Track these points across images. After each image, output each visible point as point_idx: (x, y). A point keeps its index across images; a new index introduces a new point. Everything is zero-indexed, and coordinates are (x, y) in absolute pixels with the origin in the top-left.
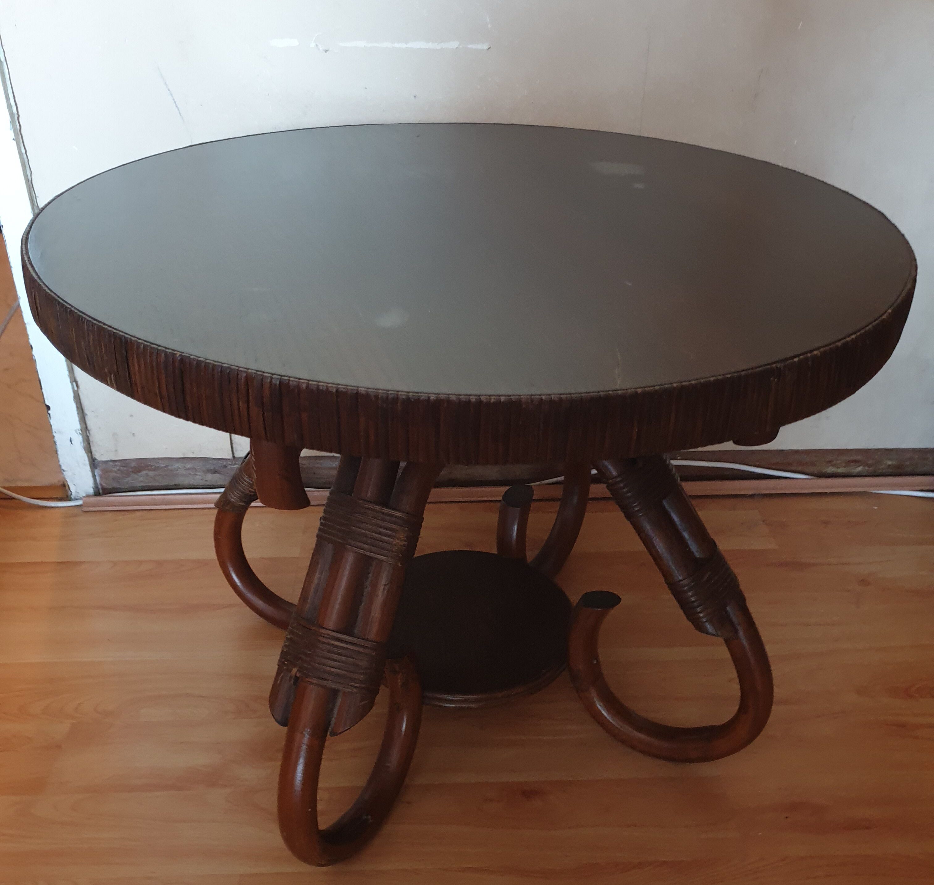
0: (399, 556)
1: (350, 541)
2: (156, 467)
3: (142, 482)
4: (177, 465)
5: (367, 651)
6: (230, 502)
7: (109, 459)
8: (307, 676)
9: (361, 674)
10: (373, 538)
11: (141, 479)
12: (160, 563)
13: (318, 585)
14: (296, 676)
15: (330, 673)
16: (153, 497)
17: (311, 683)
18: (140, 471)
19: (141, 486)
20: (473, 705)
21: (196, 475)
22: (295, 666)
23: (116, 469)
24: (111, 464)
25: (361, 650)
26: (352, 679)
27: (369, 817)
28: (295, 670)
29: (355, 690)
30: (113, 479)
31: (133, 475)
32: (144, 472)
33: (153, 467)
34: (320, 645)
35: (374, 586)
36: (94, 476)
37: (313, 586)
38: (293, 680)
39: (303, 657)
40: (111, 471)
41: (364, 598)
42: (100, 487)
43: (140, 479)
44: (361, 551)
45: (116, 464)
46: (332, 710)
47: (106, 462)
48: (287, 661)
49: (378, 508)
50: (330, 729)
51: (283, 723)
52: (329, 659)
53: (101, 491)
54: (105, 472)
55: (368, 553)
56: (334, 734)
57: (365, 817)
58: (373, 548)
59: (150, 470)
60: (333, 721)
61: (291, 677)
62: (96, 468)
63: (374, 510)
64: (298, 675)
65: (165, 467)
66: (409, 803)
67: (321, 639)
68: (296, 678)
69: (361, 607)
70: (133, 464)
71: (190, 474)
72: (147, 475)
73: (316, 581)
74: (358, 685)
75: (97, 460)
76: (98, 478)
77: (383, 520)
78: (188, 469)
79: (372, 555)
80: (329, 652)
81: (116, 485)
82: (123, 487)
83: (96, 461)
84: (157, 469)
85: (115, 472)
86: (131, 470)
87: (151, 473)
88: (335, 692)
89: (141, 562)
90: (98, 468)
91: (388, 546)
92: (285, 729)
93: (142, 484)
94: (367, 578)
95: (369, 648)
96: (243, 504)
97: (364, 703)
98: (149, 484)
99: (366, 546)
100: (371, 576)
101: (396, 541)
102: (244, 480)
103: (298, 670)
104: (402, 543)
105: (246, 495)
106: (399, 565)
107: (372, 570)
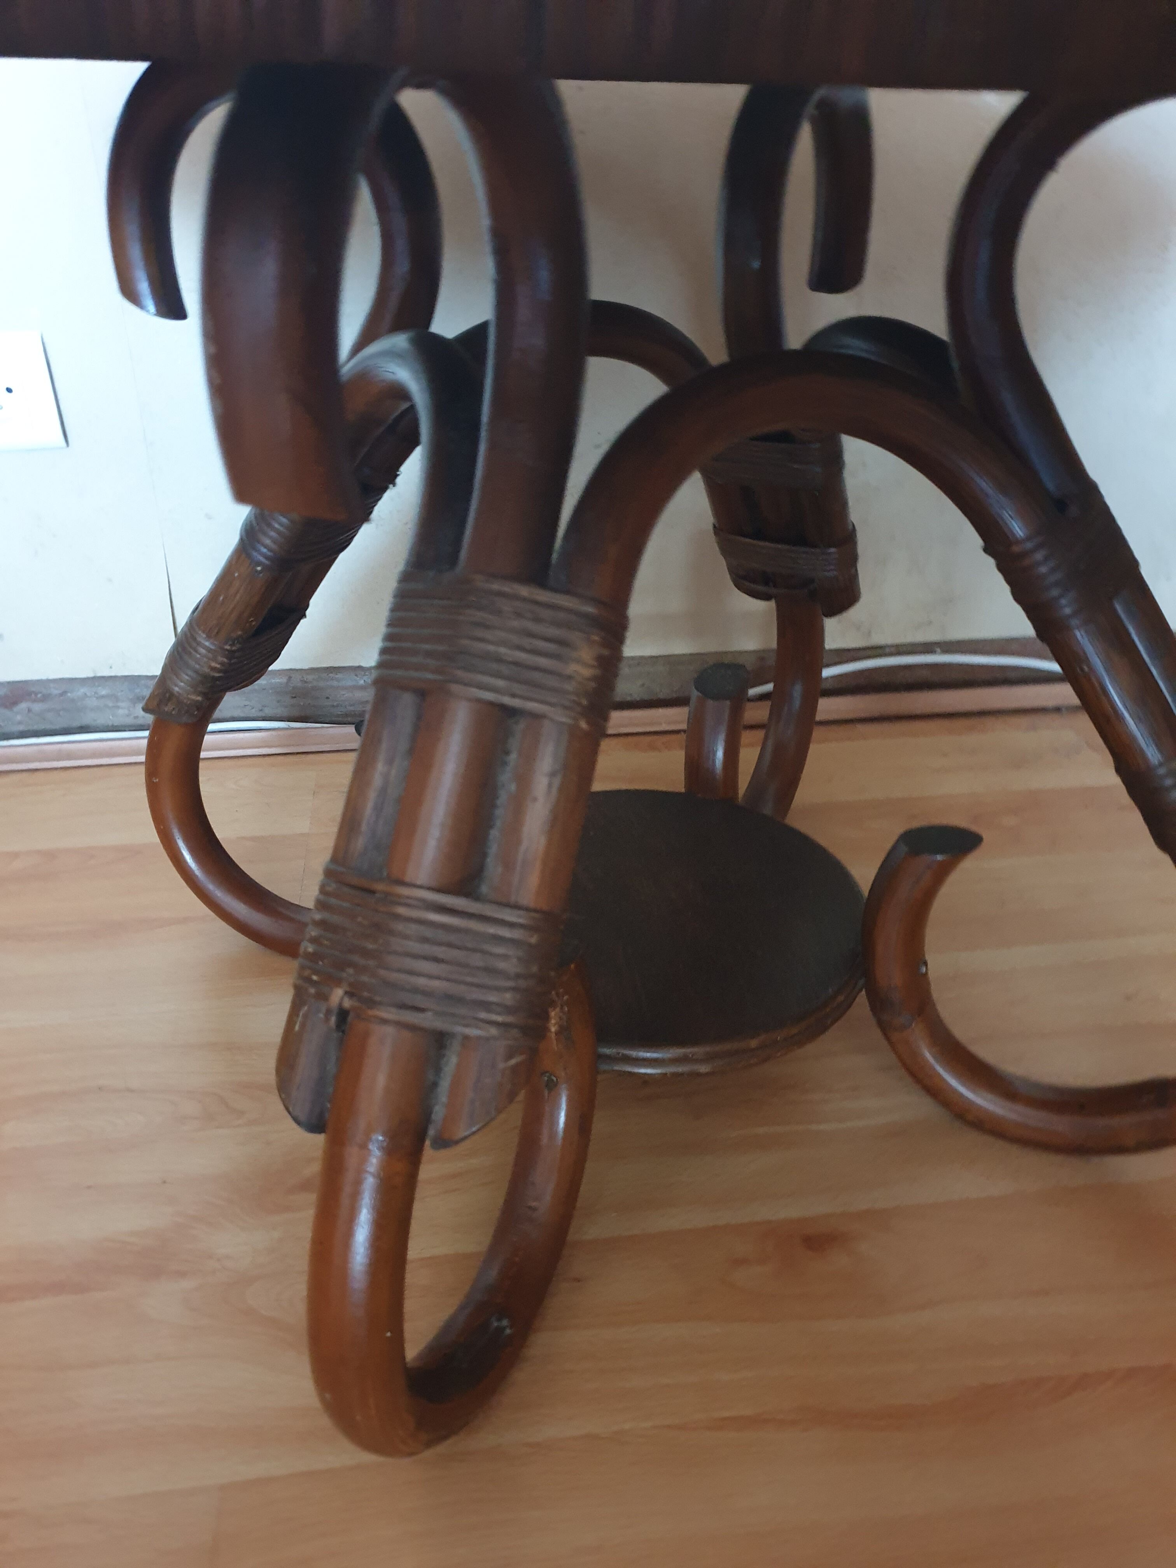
0: (579, 704)
1: (460, 673)
2: (43, 695)
3: (20, 723)
4: (83, 690)
5: (516, 934)
6: (172, 695)
8: (371, 1003)
9: (507, 989)
10: (516, 664)
11: (19, 718)
12: (50, 855)
13: (383, 791)
14: (341, 1007)
15: (427, 993)
16: (40, 747)
17: (385, 1021)
18: (15, 703)
21: (118, 707)
22: (338, 982)
25: (506, 933)
26: (486, 1006)
27: (505, 1322)
28: (337, 995)
29: (494, 1031)
32: (23, 706)
33: (39, 696)
34: (400, 927)
35: (524, 780)
37: (372, 796)
38: (333, 1019)
39: (356, 958)
41: (499, 812)
43: (18, 717)
44: (488, 697)
46: (436, 1084)
48: (316, 972)
49: (524, 591)
50: (431, 1132)
51: (316, 1126)
52: (426, 958)
55: (507, 700)
56: (443, 1143)
57: (496, 1324)
58: (517, 688)
59: (34, 701)
60: (439, 1112)
61: (328, 1012)
63: (516, 597)
64: (347, 1003)
65: (61, 695)
66: (578, 1280)
67: (401, 910)
68: (343, 1015)
69: (494, 833)
70: (3, 692)
71: (106, 706)
72: (29, 710)
73: (377, 780)
74: (500, 1019)
77: (537, 620)
78: (103, 697)
79: (516, 703)
80: (425, 940)
84: (45, 698)
87: (37, 707)
88: (441, 1040)
89: (16, 855)
91: (551, 681)
92: (319, 1139)
93: (21, 728)
94: (505, 763)
95: (521, 926)
96: (199, 698)
97: (513, 1062)
98: (35, 727)
99: (500, 683)
100: (513, 757)
101: (573, 668)
102: (199, 644)
103: (346, 993)
104: (587, 672)
105: (205, 678)
106: (583, 725)
107: (514, 744)
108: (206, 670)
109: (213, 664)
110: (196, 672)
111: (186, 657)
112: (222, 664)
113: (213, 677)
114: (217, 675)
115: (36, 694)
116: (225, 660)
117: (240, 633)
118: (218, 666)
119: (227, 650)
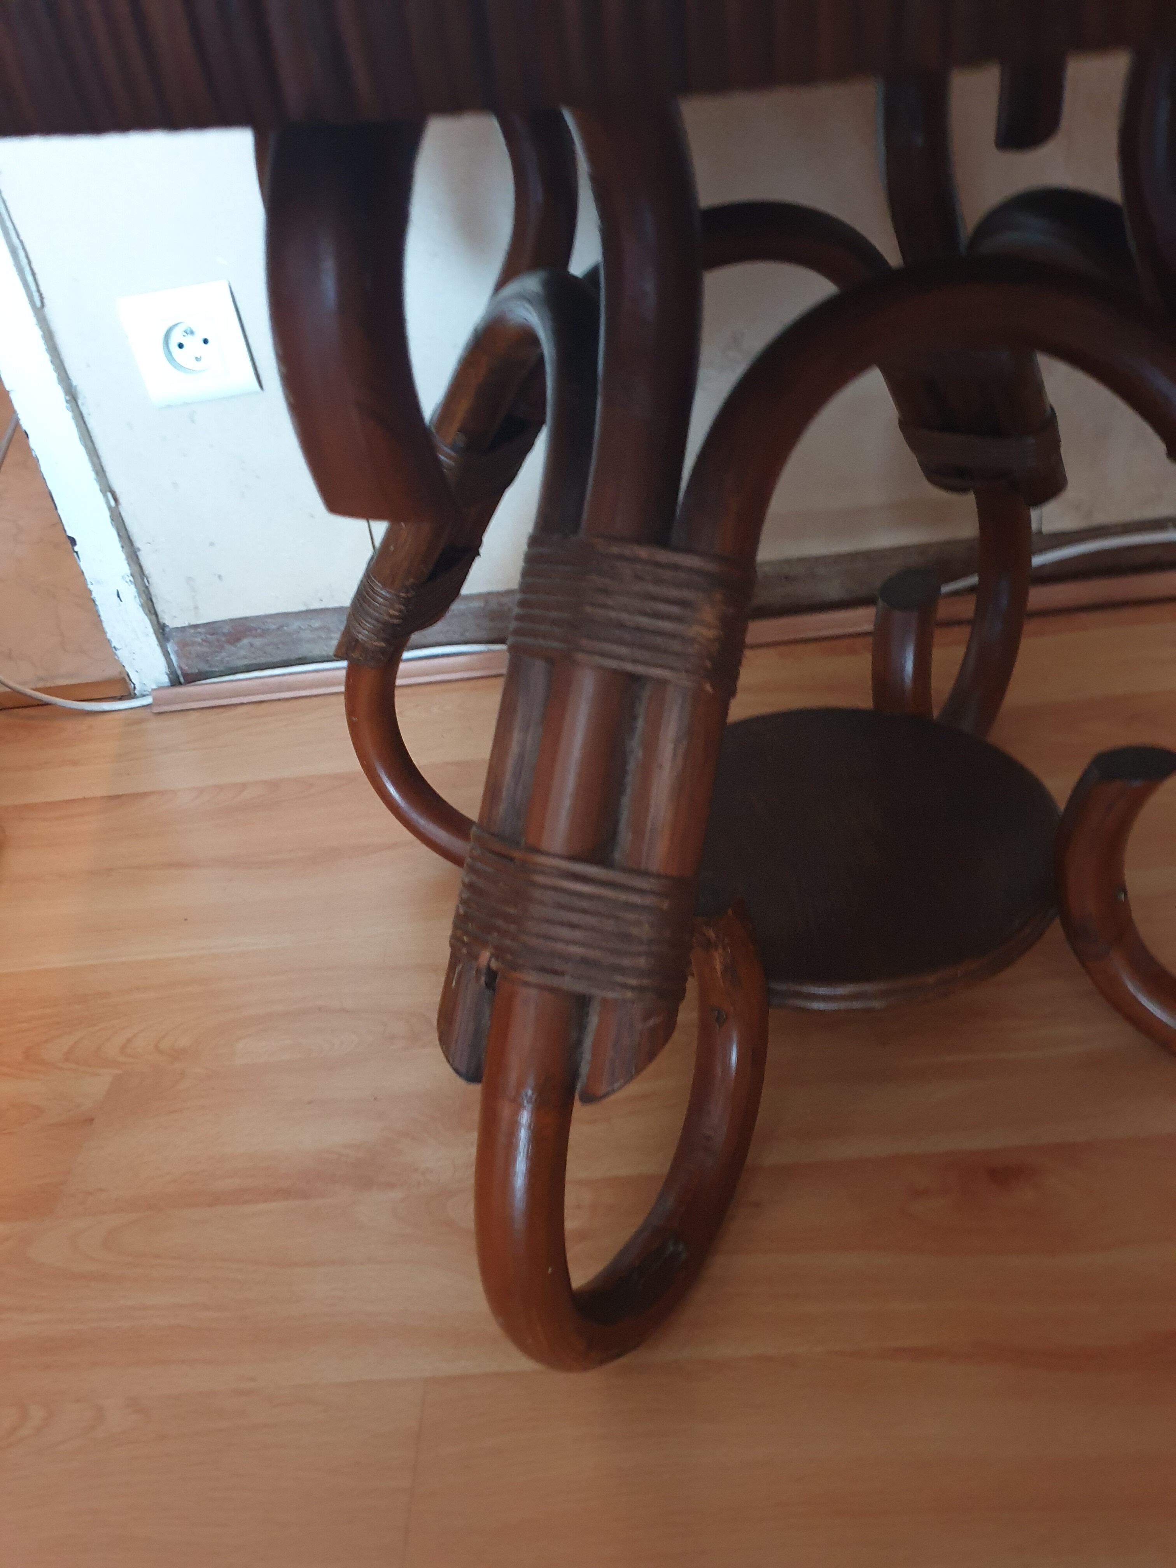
0: (704, 667)
1: (584, 642)
2: (263, 630)
3: (245, 657)
4: (296, 624)
5: (649, 901)
7: (187, 624)
8: (514, 967)
9: (639, 954)
10: (638, 629)
11: (243, 653)
12: (274, 785)
13: (521, 756)
14: (489, 968)
15: (566, 958)
16: (263, 680)
17: (527, 984)
18: (238, 640)
19: (246, 665)
20: (877, 1004)
21: (331, 638)
22: (484, 944)
23: (200, 640)
24: (192, 631)
25: (636, 899)
26: (622, 970)
27: (681, 1247)
28: (485, 956)
29: (629, 994)
30: (198, 656)
31: (228, 647)
32: (245, 641)
33: (259, 631)
34: (537, 893)
35: (651, 746)
36: (166, 654)
37: (510, 763)
38: (483, 979)
39: (500, 923)
40: (194, 644)
41: (629, 779)
42: (179, 672)
43: (241, 652)
44: (613, 664)
45: (199, 630)
46: (579, 1042)
47: (183, 629)
48: (466, 933)
49: (645, 552)
50: (579, 1087)
51: (473, 1076)
52: (562, 924)
53: (182, 680)
54: (183, 645)
55: (629, 667)
56: (589, 1098)
57: (671, 1248)
58: (639, 654)
59: (255, 636)
60: (585, 1069)
61: (478, 971)
62: (168, 640)
63: (636, 560)
64: (494, 965)
65: (278, 629)
67: (539, 878)
68: (492, 976)
69: (626, 800)
70: (226, 629)
71: (320, 637)
72: (252, 645)
73: (515, 748)
74: (633, 982)
75: (168, 626)
76: (173, 657)
77: (658, 581)
78: (317, 629)
79: (640, 669)
80: (560, 906)
81: (204, 667)
82: (217, 670)
83: (167, 630)
84: (264, 633)
85: (200, 645)
86: (224, 639)
87: (258, 642)
88: (582, 1002)
89: (244, 786)
90: (172, 641)
91: (676, 645)
92: (478, 1089)
93: (246, 662)
94: (632, 730)
95: (652, 892)
96: (383, 644)
97: (651, 1022)
98: (258, 661)
99: (623, 650)
100: (640, 724)
101: (695, 630)
102: (376, 593)
103: (492, 955)
104: (710, 633)
105: (386, 624)
106: (708, 688)
107: (641, 710)
108: (386, 618)
109: (392, 612)
110: (377, 620)
111: (366, 606)
112: (401, 611)
113: (394, 625)
114: (395, 621)
115: (256, 630)
116: (402, 607)
117: (412, 580)
118: (396, 613)
119: (403, 598)
